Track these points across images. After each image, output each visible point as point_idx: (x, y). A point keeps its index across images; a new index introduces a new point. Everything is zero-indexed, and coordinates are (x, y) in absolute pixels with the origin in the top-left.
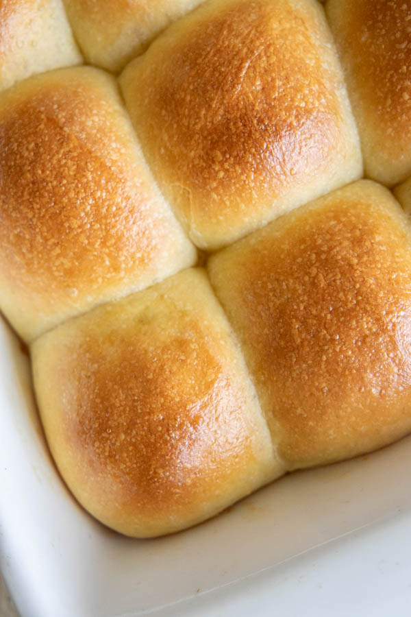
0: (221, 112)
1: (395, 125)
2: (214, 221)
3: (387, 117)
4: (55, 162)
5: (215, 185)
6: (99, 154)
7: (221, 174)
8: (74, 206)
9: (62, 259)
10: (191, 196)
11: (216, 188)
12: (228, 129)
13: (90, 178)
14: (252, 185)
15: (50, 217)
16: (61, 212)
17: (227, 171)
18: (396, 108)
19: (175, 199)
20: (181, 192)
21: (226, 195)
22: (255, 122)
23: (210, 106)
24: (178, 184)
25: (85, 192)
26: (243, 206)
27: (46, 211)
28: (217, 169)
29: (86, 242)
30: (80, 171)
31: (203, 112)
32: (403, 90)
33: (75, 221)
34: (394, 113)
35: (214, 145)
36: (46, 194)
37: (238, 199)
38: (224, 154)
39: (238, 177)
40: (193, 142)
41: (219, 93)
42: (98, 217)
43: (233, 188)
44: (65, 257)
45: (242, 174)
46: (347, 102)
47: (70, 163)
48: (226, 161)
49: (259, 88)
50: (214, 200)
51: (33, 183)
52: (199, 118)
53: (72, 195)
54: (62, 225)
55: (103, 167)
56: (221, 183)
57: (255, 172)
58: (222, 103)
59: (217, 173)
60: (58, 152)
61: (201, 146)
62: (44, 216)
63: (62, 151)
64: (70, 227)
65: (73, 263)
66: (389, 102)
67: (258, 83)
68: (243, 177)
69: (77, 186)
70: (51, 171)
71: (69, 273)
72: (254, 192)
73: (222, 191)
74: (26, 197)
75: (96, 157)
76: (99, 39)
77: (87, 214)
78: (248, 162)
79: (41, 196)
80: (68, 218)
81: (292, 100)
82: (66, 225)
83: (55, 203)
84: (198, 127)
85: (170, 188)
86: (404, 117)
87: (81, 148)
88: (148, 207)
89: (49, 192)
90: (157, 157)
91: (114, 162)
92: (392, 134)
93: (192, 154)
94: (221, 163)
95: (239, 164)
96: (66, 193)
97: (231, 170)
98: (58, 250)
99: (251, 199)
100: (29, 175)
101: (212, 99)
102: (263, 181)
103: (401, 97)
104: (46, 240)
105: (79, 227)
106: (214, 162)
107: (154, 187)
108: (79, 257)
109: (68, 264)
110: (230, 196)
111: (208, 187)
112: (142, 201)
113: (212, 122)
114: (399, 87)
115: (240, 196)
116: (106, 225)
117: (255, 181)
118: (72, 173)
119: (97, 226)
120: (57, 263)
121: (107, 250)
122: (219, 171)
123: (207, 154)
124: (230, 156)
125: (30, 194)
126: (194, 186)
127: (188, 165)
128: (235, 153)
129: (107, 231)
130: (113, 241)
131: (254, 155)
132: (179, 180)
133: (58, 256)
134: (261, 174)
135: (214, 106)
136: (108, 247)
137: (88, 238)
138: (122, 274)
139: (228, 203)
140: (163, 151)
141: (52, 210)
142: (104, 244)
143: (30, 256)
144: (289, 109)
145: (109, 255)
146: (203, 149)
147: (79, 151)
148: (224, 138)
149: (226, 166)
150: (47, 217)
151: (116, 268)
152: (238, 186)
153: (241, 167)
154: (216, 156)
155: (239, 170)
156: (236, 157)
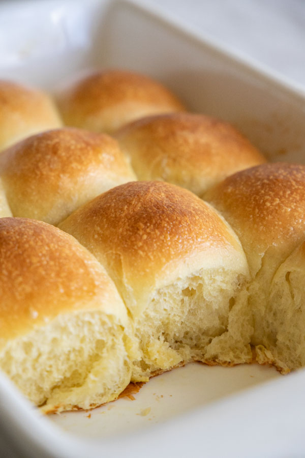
0: (139, 205)
1: (265, 223)
2: (142, 273)
3: (258, 220)
4: (16, 229)
5: (140, 244)
7: (145, 237)
8: (33, 249)
9: (23, 286)
10: (122, 258)
11: (142, 247)
12: (146, 211)
15: (15, 257)
16: (23, 253)
17: (149, 234)
18: (262, 213)
19: (109, 264)
20: (114, 257)
21: (150, 251)
22: (165, 207)
23: (130, 204)
24: (110, 252)
25: (42, 242)
26: (164, 260)
27: (11, 253)
28: (141, 234)
29: (44, 273)
30: (37, 233)
32: (264, 202)
34: (262, 215)
36: (11, 243)
37: (160, 254)
38: (145, 224)
39: (158, 238)
40: (120, 223)
41: (136, 197)
42: (52, 258)
43: (155, 245)
44: (26, 284)
45: (161, 235)
47: (28, 230)
48: (148, 228)
49: (164, 196)
50: (141, 257)
52: (123, 211)
53: (32, 243)
54: (24, 261)
56: (146, 242)
57: (170, 234)
58: (139, 201)
59: (141, 237)
60: (18, 226)
61: (127, 224)
62: (9, 257)
63: (21, 226)
64: (30, 263)
65: (33, 288)
66: (257, 210)
67: (163, 194)
68: (162, 238)
69: (35, 239)
70: (14, 233)
71: (30, 297)
72: (171, 249)
73: (146, 248)
77: (44, 255)
78: (164, 227)
79: (7, 244)
80: (29, 256)
81: (189, 204)
82: (28, 261)
83: (18, 248)
84: (123, 215)
85: (105, 256)
86: (270, 217)
87: (36, 226)
88: (89, 263)
92: (264, 230)
93: (121, 230)
94: (144, 230)
95: (158, 228)
96: (27, 242)
97: (152, 233)
98: (21, 279)
99: (169, 254)
101: (131, 201)
102: (177, 241)
103: (265, 205)
104: (10, 273)
105: (38, 262)
106: (138, 229)
108: (38, 283)
109: (28, 289)
110: (153, 251)
111: (136, 247)
112: (85, 258)
113: (134, 211)
114: (262, 201)
115: (161, 251)
116: (59, 263)
117: (171, 240)
118: (30, 234)
119: (52, 263)
120: (20, 289)
121: (61, 280)
122: (143, 234)
123: (132, 227)
124: (150, 224)
126: (125, 250)
127: (118, 238)
128: (154, 222)
129: (60, 267)
130: (65, 274)
131: (168, 222)
132: (111, 249)
133: (20, 284)
134: (175, 236)
135: (133, 203)
136: (61, 278)
137: (45, 270)
138: (73, 299)
139: (152, 257)
140: (96, 236)
141: (16, 252)
142: (58, 275)
145: (63, 283)
146: (129, 225)
147: (34, 227)
148: (144, 216)
149: (148, 230)
150: (12, 257)
151: (68, 294)
152: (158, 244)
153: (160, 231)
154: (140, 226)
155: (158, 233)
156: (154, 225)
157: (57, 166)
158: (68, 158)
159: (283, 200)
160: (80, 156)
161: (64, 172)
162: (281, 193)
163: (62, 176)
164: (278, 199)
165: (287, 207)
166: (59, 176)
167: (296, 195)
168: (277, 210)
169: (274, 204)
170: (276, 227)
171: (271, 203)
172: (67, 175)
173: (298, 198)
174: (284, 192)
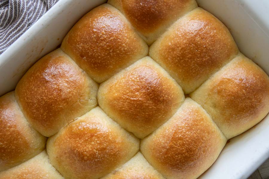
0: (149, 102)
1: (134, 50)
2: (178, 95)
3: (132, 53)
4: (179, 148)
5: (170, 97)
6: (172, 135)
7: (166, 96)
8: (190, 137)
9: (206, 137)
10: (174, 104)
11: (170, 96)
12: (153, 98)
13: (181, 135)
14: (166, 86)
15: (196, 143)
16: (194, 141)
17: (165, 95)
18: (130, 51)
19: (176, 108)
20: (174, 107)
22: (149, 91)
23: (148, 106)
25: (185, 135)
26: (172, 87)
28: (165, 98)
29: (199, 130)
30: (180, 139)
31: (150, 107)
32: (124, 50)
33: (194, 136)
35: (159, 101)
37: (171, 89)
38: (161, 97)
39: (165, 91)
40: (159, 108)
41: (143, 104)
42: (191, 129)
43: (169, 92)
44: (205, 136)
45: (164, 90)
46: (131, 66)
47: (178, 143)
48: (162, 96)
49: (138, 93)
50: (174, 96)
51: (188, 152)
52: (152, 108)
53: (187, 139)
54: (197, 139)
55: (175, 133)
56: (168, 95)
57: (163, 86)
58: (146, 102)
60: (176, 148)
61: (160, 105)
62: (196, 146)
63: (175, 146)
64: (197, 137)
65: (206, 132)
66: (128, 53)
67: (136, 93)
68: (165, 89)
69: (184, 138)
70: (183, 148)
71: (209, 133)
72: (168, 85)
73: (171, 95)
74: (193, 153)
75: (173, 136)
76: (133, 148)
77: (191, 133)
78: (161, 89)
79: (191, 148)
80: (194, 138)
81: (138, 82)
82: (196, 138)
83: (192, 143)
84: (155, 108)
85: (174, 111)
86: (131, 48)
87: (172, 141)
88: (182, 116)
89: (189, 146)
90: (166, 117)
91: (173, 130)
92: (137, 50)
93: (163, 107)
95: (162, 92)
96: (188, 141)
98: (204, 138)
99: (170, 85)
100: (186, 154)
101: (146, 106)
103: (126, 50)
104: (202, 143)
105: (196, 134)
106: (164, 100)
107: (174, 116)
108: (204, 131)
109: (207, 134)
110: (171, 92)
111: (171, 99)
112: (180, 118)
113: (152, 104)
114: (124, 52)
115: (170, 89)
116: (192, 126)
117: (165, 86)
118: (181, 141)
119: (193, 129)
120: (207, 137)
121: (199, 123)
123: (162, 102)
124: (161, 95)
125: (191, 152)
126: (171, 104)
127: (166, 107)
128: (160, 94)
129: (194, 125)
130: (196, 123)
131: (158, 88)
132: (171, 109)
133: (206, 138)
134: (163, 84)
135: (148, 105)
136: (198, 123)
138: (203, 117)
139: (173, 92)
140: (164, 117)
141: (194, 144)
142: (197, 125)
143: (208, 146)
144: (141, 82)
146: (161, 104)
147: (173, 141)
148: (156, 98)
149: (164, 95)
150: (196, 144)
151: (202, 119)
152: (168, 90)
153: (163, 91)
154: (162, 99)
155: (164, 91)
156: (161, 93)
157: (113, 146)
158: (107, 142)
159: (123, 42)
161: (115, 142)
162: (120, 43)
163: (117, 142)
164: (123, 44)
165: (126, 40)
166: (117, 144)
167: (120, 37)
168: (129, 45)
169: (125, 46)
170: (136, 45)
171: (125, 47)
172: (116, 140)
173: (121, 36)
174: (119, 42)
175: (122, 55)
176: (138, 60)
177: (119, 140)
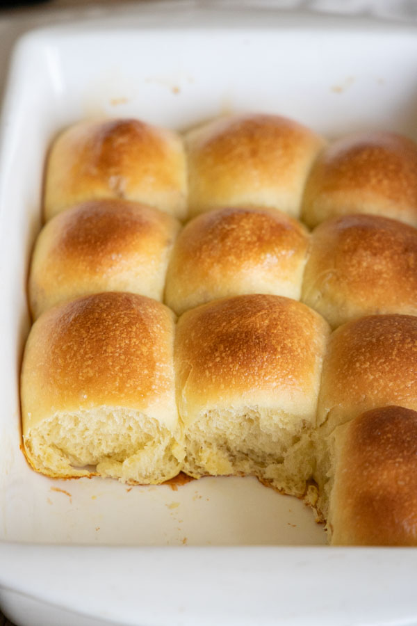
0: (236, 326)
1: (345, 381)
2: (200, 391)
3: (341, 376)
4: (117, 314)
5: (211, 365)
6: (147, 323)
7: (218, 359)
8: (115, 338)
9: (89, 369)
10: (192, 371)
11: (211, 368)
12: (235, 335)
13: (134, 330)
14: (235, 373)
15: (97, 340)
16: (105, 340)
17: (222, 358)
18: (348, 371)
19: (180, 372)
20: (186, 367)
21: (215, 374)
22: (254, 337)
23: (230, 322)
24: (187, 361)
25: (127, 335)
26: (222, 386)
27: (96, 336)
28: (217, 355)
29: (111, 363)
30: (130, 324)
31: (224, 324)
32: (357, 361)
33: (111, 347)
34: (347, 373)
35: (221, 342)
36: (102, 327)
37: (222, 380)
38: (225, 347)
39: (228, 365)
40: (209, 338)
41: (240, 317)
42: (126, 353)
43: (222, 370)
44: (92, 368)
45: (232, 363)
47: (126, 318)
48: (225, 352)
49: (266, 324)
50: (206, 376)
51: (97, 319)
52: (220, 326)
53: (118, 333)
54: (101, 347)
55: (145, 330)
56: (215, 365)
57: (240, 365)
58: (238, 322)
59: (215, 358)
60: (122, 311)
61: (213, 341)
62: (93, 339)
63: (125, 312)
64: (105, 351)
65: (95, 375)
66: (346, 367)
67: (267, 321)
68: (231, 366)
69: (123, 330)
70: (112, 317)
71: (89, 380)
72: (233, 379)
73: (213, 370)
74: (88, 325)
75: (144, 324)
77: (120, 348)
78: (238, 356)
79: (98, 327)
80: (107, 344)
81: (284, 339)
82: (104, 348)
83: (104, 334)
84: (217, 331)
85: (181, 363)
86: (352, 377)
87: (138, 316)
88: (161, 366)
89: (104, 326)
90: (182, 344)
91: (153, 332)
92: (341, 388)
93: (206, 344)
94: (221, 353)
95: (232, 356)
96: (115, 330)
97: (225, 358)
98: (90, 362)
99: (230, 383)
100: (97, 314)
101: (233, 319)
102: (243, 374)
103: (355, 365)
104: (86, 353)
105: (111, 353)
106: (217, 350)
107: (171, 359)
108: (101, 371)
109: (91, 374)
110: (218, 375)
111: (206, 366)
112: (160, 360)
113: (227, 331)
115: (224, 378)
116: (129, 359)
117: (238, 371)
118: (124, 323)
119: (123, 357)
120: (85, 371)
121: (121, 375)
122: (218, 357)
123: (215, 346)
124: (229, 349)
125: (91, 324)
126: (197, 364)
127: (199, 351)
128: (233, 349)
129: (128, 363)
130: (128, 371)
131: (244, 353)
132: (189, 359)
133: (88, 366)
134: (243, 368)
135: (232, 322)
136: (123, 373)
137: (113, 362)
138: (123, 395)
139: (214, 380)
140: (187, 341)
141: (100, 337)
142: (121, 369)
143: (70, 361)
144: (279, 342)
145: (121, 379)
146: (213, 343)
147: (136, 316)
148: (230, 339)
149: (224, 355)
150: (95, 340)
151: (120, 389)
152: (225, 370)
153: (232, 359)
154: (220, 347)
155: (230, 360)
156: (231, 351)
157: (216, 253)
158: (230, 248)
159: (373, 366)
160: (241, 251)
161: (219, 262)
162: (375, 359)
163: (215, 264)
164: (368, 363)
165: (372, 375)
166: (213, 263)
167: (387, 366)
168: (361, 374)
169: (363, 367)
170: (351, 390)
171: (361, 365)
172: (220, 266)
173: (387, 369)
174: (379, 358)
175: (352, 356)
176: (321, 388)
177: (216, 271)
